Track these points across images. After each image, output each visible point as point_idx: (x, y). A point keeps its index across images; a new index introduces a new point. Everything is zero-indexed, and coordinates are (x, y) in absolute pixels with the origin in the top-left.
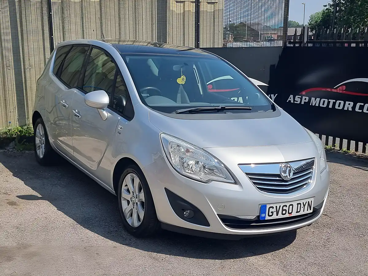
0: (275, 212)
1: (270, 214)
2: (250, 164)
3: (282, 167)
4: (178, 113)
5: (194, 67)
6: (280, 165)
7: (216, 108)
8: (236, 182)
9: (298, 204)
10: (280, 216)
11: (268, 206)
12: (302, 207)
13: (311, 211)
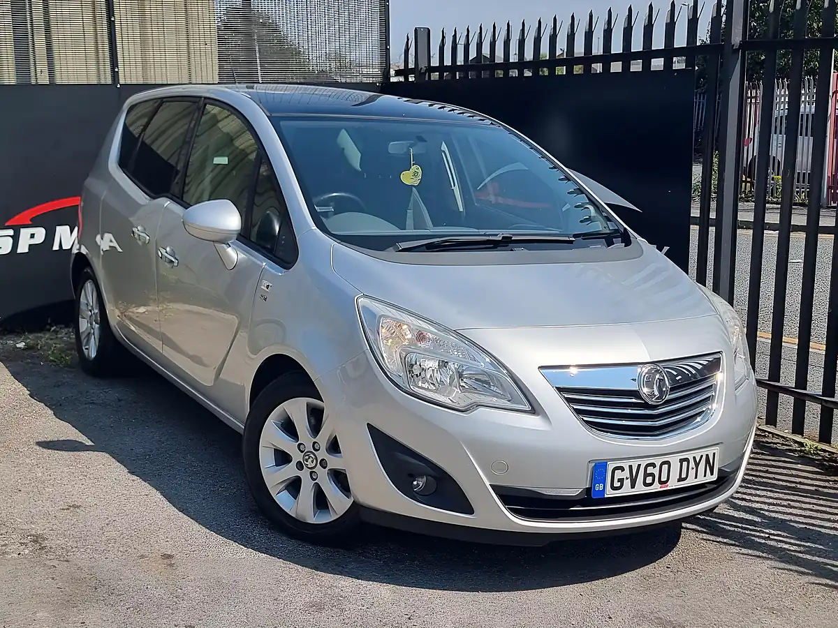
0: (627, 478)
1: (617, 484)
2: (567, 367)
3: (644, 374)
4: (400, 251)
5: (444, 147)
6: (639, 370)
7: (491, 238)
8: (535, 409)
9: (682, 461)
10: (640, 489)
11: (611, 466)
12: (693, 469)
13: (714, 477)
